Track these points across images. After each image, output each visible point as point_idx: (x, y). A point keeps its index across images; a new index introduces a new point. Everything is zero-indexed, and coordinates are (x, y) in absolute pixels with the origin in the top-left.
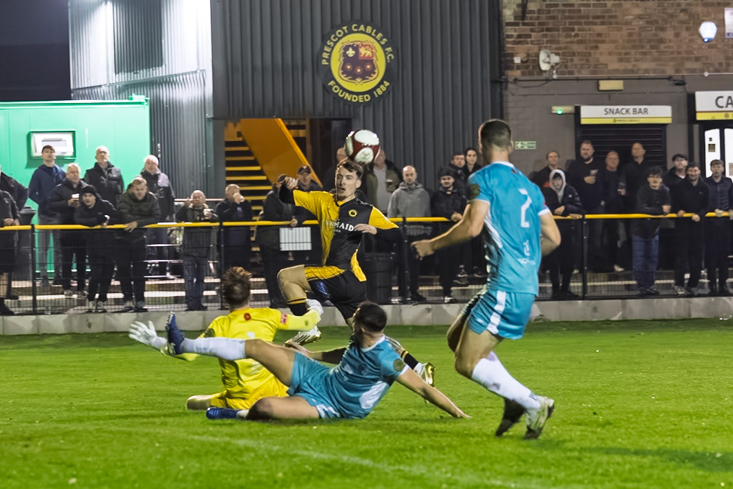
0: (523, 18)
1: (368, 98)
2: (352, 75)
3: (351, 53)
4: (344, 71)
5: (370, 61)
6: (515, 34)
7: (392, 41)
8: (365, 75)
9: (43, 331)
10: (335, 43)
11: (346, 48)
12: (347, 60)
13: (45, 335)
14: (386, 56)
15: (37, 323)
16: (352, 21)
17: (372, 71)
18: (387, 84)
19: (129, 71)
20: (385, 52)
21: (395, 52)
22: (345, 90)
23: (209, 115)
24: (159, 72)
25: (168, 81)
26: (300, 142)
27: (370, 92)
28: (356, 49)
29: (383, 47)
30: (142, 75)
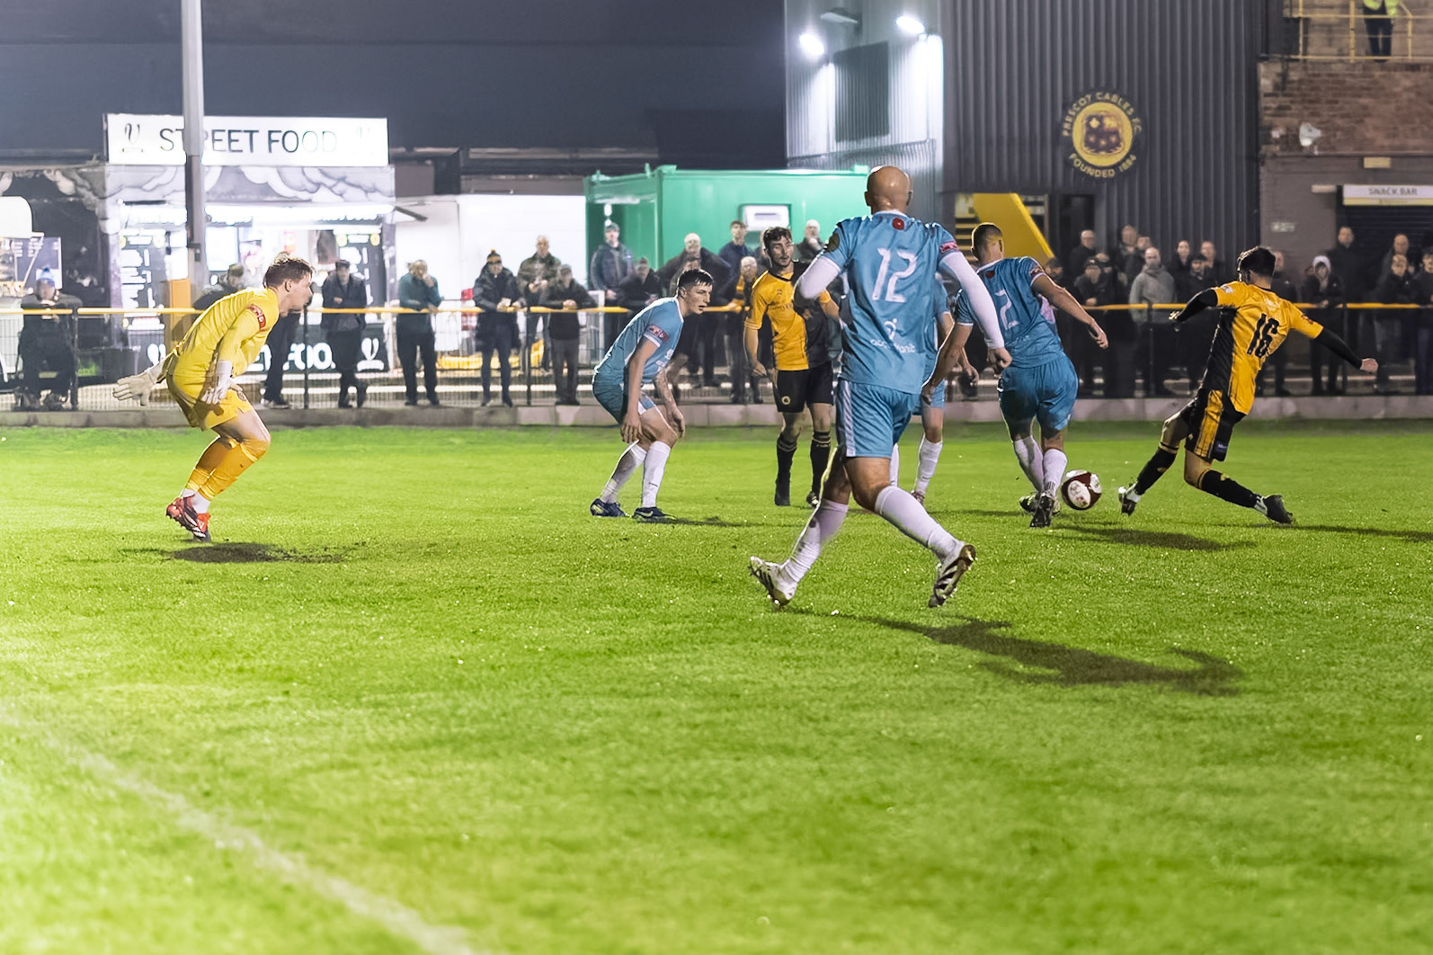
0: (1283, 89)
1: (1112, 174)
2: (1095, 148)
3: (1094, 123)
4: (1088, 143)
5: (1116, 133)
6: (1274, 106)
7: (1139, 110)
8: (1110, 148)
9: (751, 422)
10: (1078, 113)
11: (1090, 118)
12: (1090, 131)
13: (752, 426)
14: (1133, 127)
15: (745, 414)
16: (1095, 89)
17: (1118, 144)
18: (1133, 158)
19: (851, 139)
20: (1132, 123)
21: (1143, 124)
22: (1087, 164)
23: (939, 189)
24: (887, 141)
25: (896, 151)
26: (1038, 220)
27: (1115, 167)
28: (1100, 119)
29: (1130, 118)
30: (866, 144)
